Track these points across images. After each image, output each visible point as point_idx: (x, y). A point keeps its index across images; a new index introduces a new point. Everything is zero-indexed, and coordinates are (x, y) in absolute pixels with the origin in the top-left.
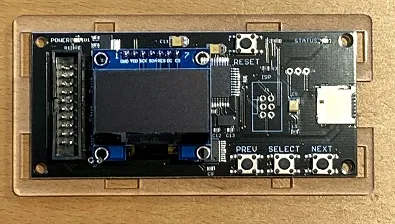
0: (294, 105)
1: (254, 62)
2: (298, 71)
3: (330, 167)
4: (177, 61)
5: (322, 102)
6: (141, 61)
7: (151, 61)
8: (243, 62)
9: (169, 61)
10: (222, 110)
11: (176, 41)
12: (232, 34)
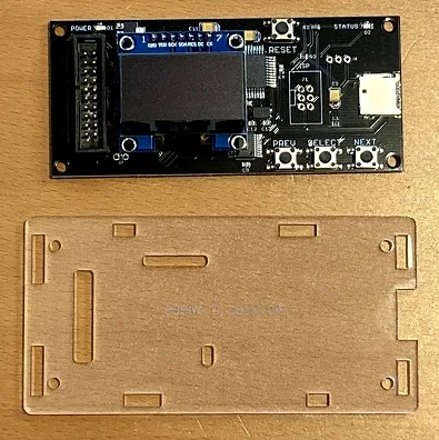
0: (335, 94)
1: (291, 49)
2: (338, 59)
3: (375, 160)
4: (209, 44)
5: (364, 91)
6: (170, 45)
7: (180, 44)
8: (279, 50)
9: (201, 44)
10: (256, 102)
11: (207, 27)
12: (267, 20)
